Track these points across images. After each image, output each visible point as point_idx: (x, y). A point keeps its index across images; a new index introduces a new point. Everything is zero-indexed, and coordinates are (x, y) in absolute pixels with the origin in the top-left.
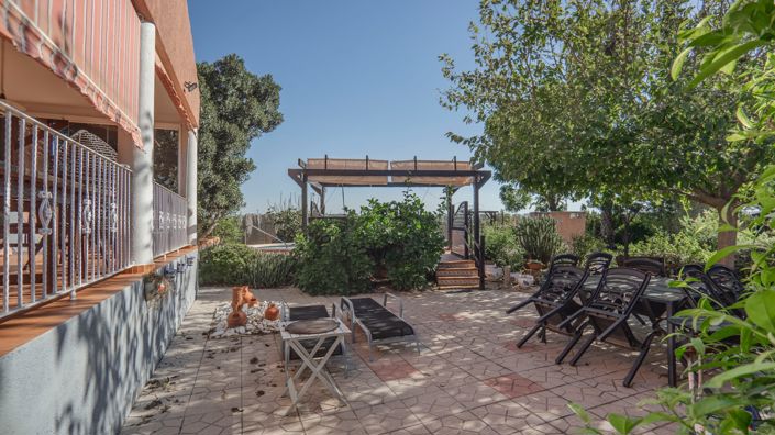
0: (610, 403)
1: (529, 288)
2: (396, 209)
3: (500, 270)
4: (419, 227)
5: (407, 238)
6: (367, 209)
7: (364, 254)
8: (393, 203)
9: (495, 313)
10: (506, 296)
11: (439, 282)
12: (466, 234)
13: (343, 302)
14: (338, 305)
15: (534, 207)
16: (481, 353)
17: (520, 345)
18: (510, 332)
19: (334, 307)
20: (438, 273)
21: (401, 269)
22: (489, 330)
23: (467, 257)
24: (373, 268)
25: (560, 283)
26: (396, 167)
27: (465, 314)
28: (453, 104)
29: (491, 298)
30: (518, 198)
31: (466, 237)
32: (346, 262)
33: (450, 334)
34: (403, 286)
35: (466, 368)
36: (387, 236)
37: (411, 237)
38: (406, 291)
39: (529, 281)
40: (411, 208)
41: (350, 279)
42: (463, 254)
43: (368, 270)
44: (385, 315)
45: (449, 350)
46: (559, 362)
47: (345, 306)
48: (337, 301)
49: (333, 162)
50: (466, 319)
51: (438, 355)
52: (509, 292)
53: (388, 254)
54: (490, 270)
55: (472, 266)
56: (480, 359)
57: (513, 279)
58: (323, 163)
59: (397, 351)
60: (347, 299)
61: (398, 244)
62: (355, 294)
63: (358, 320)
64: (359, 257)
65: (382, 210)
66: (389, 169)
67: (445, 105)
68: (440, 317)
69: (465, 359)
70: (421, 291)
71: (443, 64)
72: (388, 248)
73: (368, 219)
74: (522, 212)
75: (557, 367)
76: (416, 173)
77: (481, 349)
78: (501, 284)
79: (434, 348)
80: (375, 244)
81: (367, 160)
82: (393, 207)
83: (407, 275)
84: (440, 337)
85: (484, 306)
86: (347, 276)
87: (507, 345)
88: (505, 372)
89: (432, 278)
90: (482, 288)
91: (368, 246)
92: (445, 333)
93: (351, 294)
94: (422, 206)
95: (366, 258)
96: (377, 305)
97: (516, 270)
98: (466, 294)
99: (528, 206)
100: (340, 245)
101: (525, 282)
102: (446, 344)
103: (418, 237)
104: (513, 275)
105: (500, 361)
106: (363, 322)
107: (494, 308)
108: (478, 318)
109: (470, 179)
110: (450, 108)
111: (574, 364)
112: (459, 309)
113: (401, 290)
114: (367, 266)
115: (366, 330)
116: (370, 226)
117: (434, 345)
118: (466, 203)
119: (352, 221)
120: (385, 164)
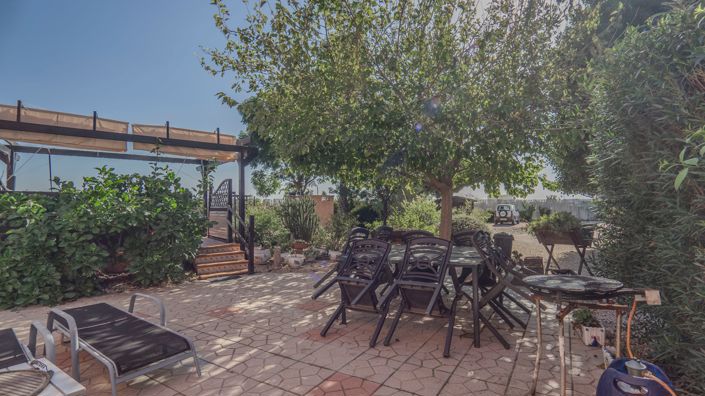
0: (447, 382)
1: (300, 268)
2: (140, 184)
3: (267, 252)
4: (175, 205)
5: (157, 218)
6: (93, 180)
7: (90, 242)
8: (136, 176)
9: (277, 299)
10: (280, 278)
11: (199, 270)
12: (230, 214)
13: (53, 316)
14: (41, 326)
15: (283, 193)
16: (284, 352)
17: (324, 334)
18: (303, 318)
19: (34, 330)
20: (198, 260)
21: (149, 259)
22: (278, 321)
23: (230, 240)
24: (105, 260)
25: (364, 258)
26: (138, 131)
27: (243, 305)
28: (219, 68)
29: (265, 282)
30: (268, 184)
31: (230, 218)
32: (55, 256)
33: (234, 334)
34: (152, 280)
35: (273, 381)
36: (128, 216)
37: (164, 217)
38: (157, 286)
39: (299, 260)
40: (163, 183)
41: (64, 280)
42: (226, 237)
43: (95, 263)
44: (135, 327)
45: (240, 359)
46: (373, 345)
47: (56, 324)
48: (38, 317)
49: (32, 114)
50: (247, 312)
51: (228, 370)
52: (281, 273)
53: (128, 241)
54: (259, 253)
55: (237, 249)
56: (287, 363)
57: (283, 259)
58: (14, 112)
59: (161, 379)
60: (58, 310)
61: (145, 227)
62: (74, 300)
63: (85, 345)
64: (81, 246)
65: (120, 185)
66: (130, 132)
67: (207, 68)
68: (212, 314)
69: (268, 368)
70: (176, 283)
71: (215, 10)
72: (129, 232)
73: (97, 194)
74: (271, 197)
75: (374, 352)
76: (168, 142)
77: (282, 349)
78: (271, 266)
79: (218, 361)
80: (108, 228)
81: (95, 118)
82: (134, 180)
83: (158, 266)
84: (221, 341)
85: (260, 293)
86: (58, 276)
87: (308, 335)
88: (325, 374)
89: (190, 266)
90: (251, 272)
91: (96, 231)
92: (226, 334)
93: (65, 301)
94: (176, 181)
95: (93, 247)
96: (119, 313)
97: (284, 250)
98: (234, 282)
99: (278, 191)
100: (46, 230)
101: (297, 262)
102: (233, 351)
103: (174, 217)
104: (283, 255)
105: (311, 359)
106: (97, 346)
107: (273, 293)
108: (260, 308)
109: (233, 155)
110: (214, 73)
111: (387, 344)
112: (233, 300)
113: (149, 286)
114: (95, 258)
115: (106, 361)
116: (99, 203)
117: (217, 356)
118: (230, 181)
119: (68, 198)
120: (124, 126)
